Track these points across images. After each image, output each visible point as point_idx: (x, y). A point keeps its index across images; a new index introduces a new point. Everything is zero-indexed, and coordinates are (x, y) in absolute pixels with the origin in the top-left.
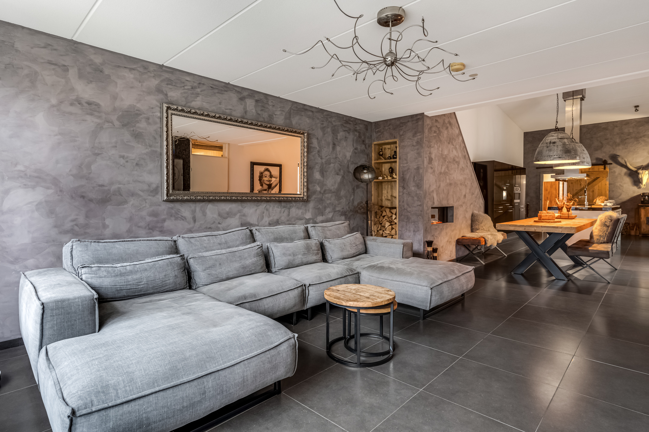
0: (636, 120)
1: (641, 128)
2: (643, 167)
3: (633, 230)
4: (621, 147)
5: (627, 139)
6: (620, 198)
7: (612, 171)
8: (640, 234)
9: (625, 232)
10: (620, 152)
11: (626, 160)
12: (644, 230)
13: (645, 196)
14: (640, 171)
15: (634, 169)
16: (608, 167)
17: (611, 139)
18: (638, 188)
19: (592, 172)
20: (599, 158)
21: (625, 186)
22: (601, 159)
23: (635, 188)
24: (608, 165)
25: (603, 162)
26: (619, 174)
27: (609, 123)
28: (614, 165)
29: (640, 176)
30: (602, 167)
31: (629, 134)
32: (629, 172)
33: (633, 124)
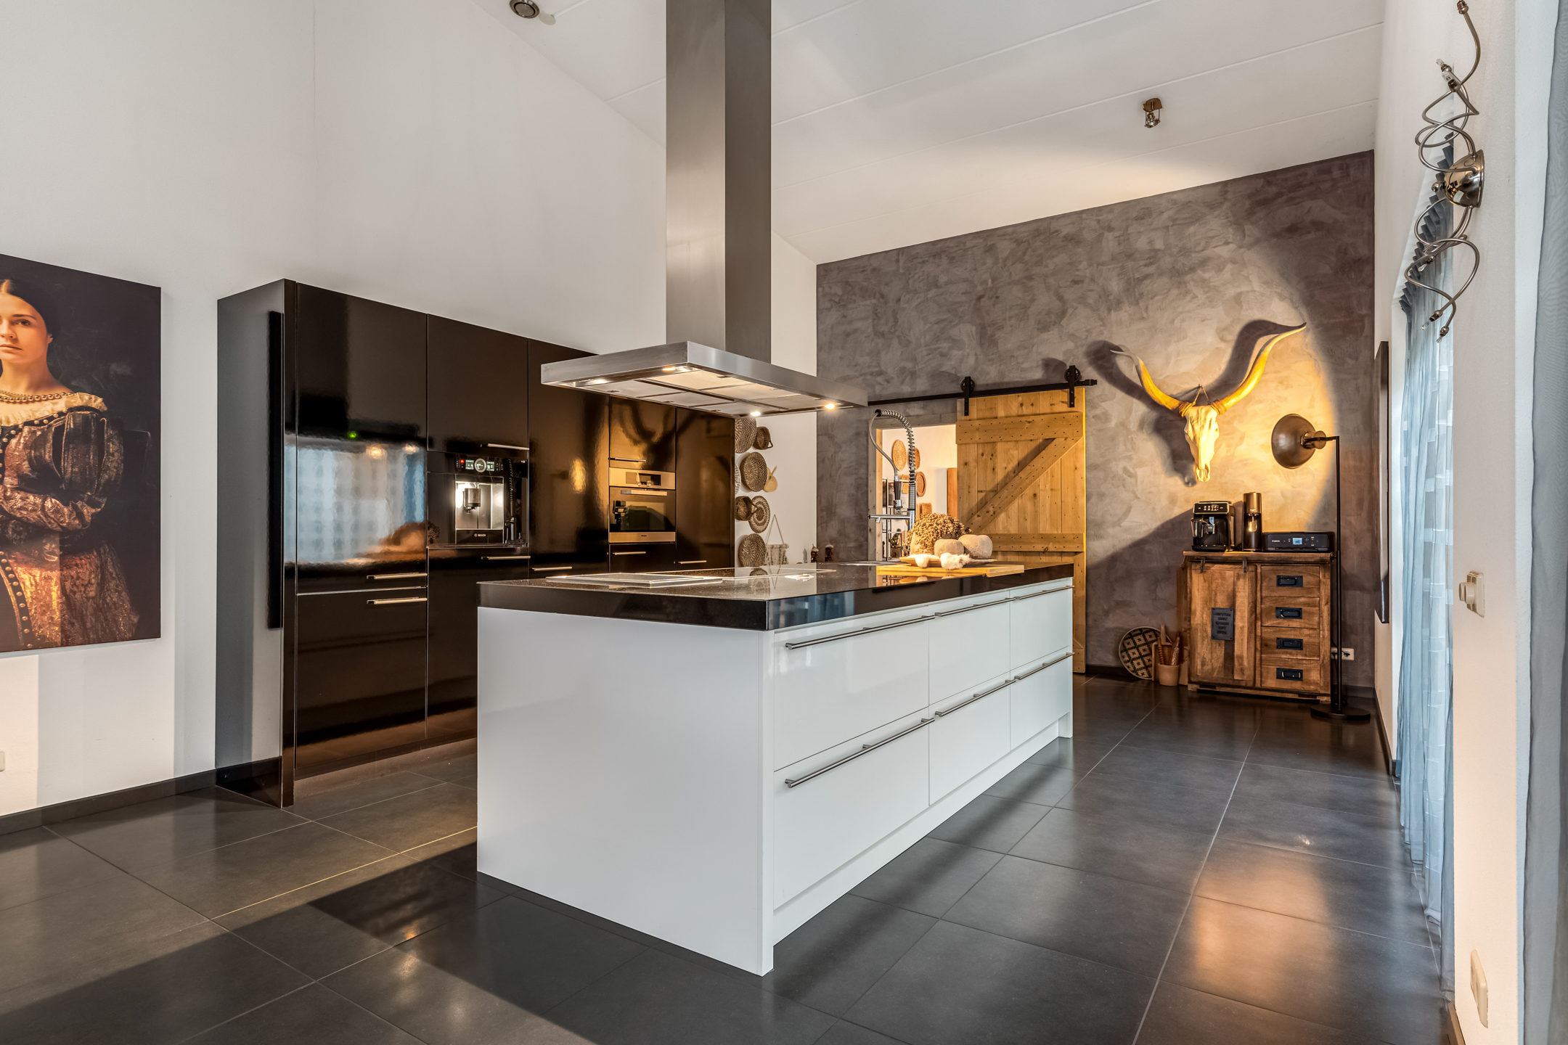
0: (1175, 197)
1: (1192, 229)
2: (1202, 395)
3: (1167, 662)
4: (1125, 313)
5: (1146, 277)
6: (1125, 524)
7: (1098, 412)
8: (1190, 682)
9: (1146, 667)
10: (1121, 331)
11: (1141, 363)
12: (1203, 664)
13: (1206, 517)
14: (1190, 411)
15: (1171, 404)
16: (1081, 392)
17: (1093, 280)
18: (1187, 484)
19: (1030, 419)
20: (1055, 360)
21: (1140, 472)
22: (1062, 364)
23: (1176, 483)
24: (1084, 389)
25: (1067, 377)
26: (1123, 424)
27: (1084, 216)
28: (1104, 386)
29: (1189, 430)
30: (1063, 395)
31: (1153, 256)
32: (1153, 415)
33: (1165, 215)
